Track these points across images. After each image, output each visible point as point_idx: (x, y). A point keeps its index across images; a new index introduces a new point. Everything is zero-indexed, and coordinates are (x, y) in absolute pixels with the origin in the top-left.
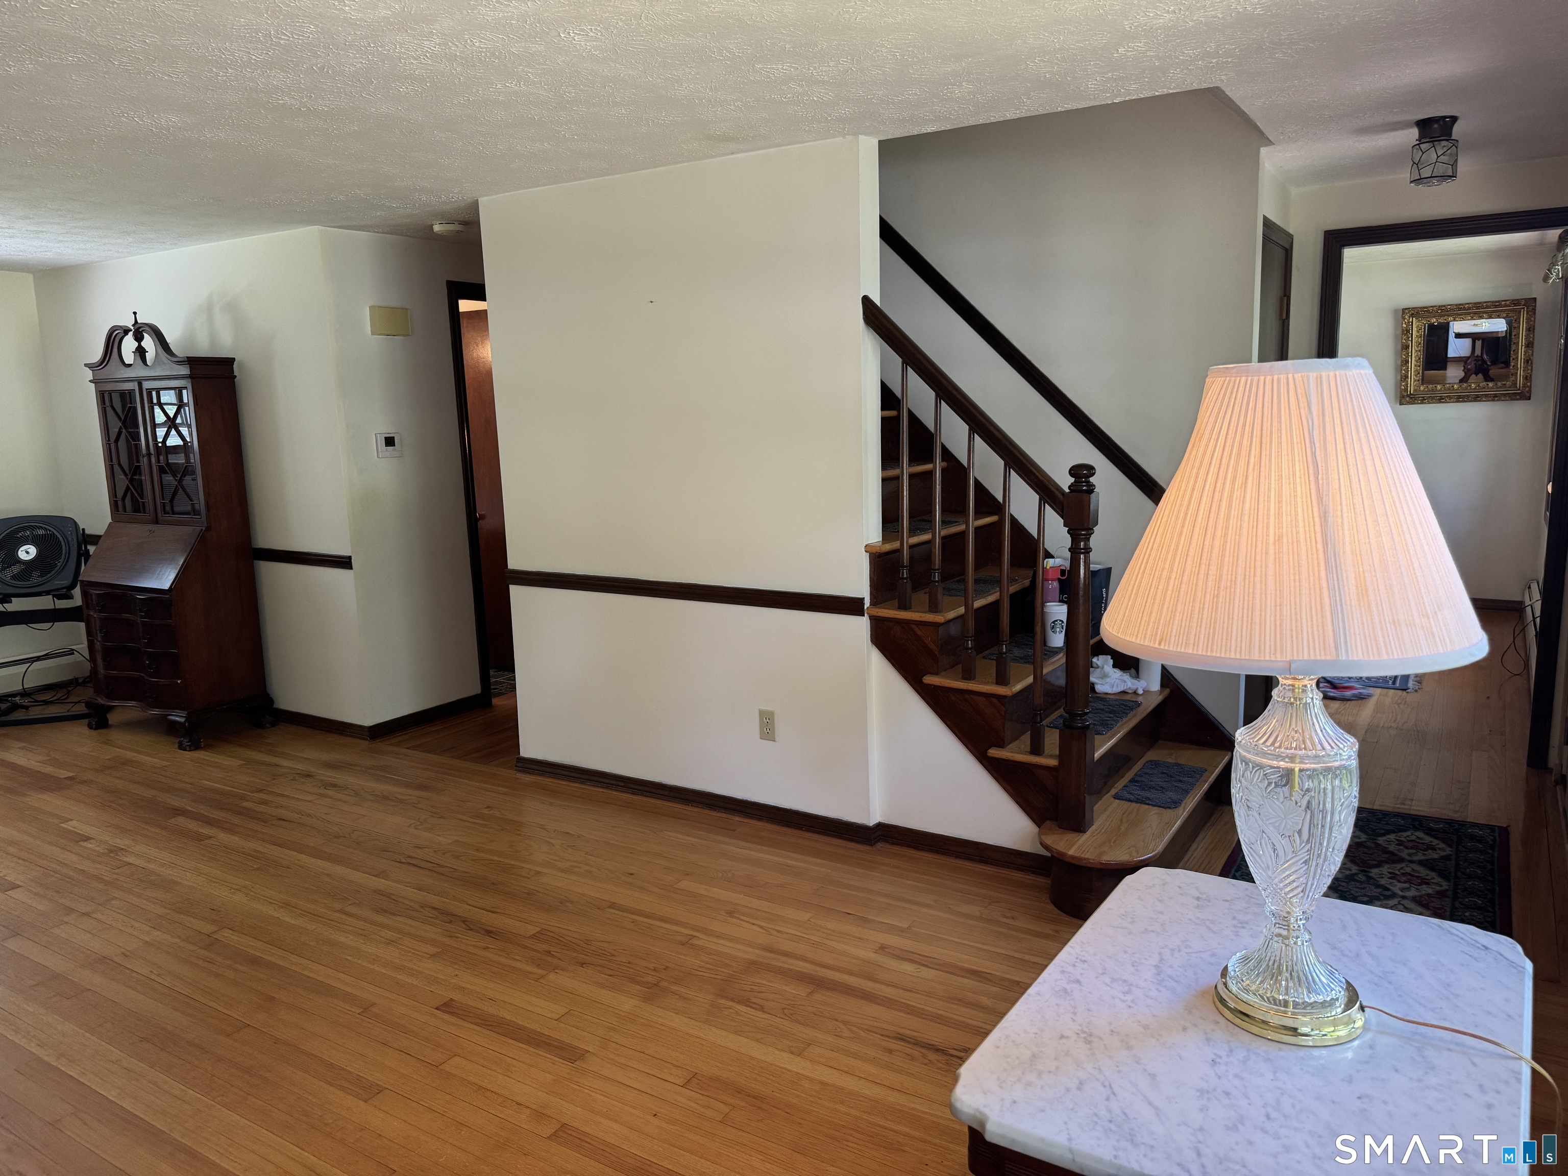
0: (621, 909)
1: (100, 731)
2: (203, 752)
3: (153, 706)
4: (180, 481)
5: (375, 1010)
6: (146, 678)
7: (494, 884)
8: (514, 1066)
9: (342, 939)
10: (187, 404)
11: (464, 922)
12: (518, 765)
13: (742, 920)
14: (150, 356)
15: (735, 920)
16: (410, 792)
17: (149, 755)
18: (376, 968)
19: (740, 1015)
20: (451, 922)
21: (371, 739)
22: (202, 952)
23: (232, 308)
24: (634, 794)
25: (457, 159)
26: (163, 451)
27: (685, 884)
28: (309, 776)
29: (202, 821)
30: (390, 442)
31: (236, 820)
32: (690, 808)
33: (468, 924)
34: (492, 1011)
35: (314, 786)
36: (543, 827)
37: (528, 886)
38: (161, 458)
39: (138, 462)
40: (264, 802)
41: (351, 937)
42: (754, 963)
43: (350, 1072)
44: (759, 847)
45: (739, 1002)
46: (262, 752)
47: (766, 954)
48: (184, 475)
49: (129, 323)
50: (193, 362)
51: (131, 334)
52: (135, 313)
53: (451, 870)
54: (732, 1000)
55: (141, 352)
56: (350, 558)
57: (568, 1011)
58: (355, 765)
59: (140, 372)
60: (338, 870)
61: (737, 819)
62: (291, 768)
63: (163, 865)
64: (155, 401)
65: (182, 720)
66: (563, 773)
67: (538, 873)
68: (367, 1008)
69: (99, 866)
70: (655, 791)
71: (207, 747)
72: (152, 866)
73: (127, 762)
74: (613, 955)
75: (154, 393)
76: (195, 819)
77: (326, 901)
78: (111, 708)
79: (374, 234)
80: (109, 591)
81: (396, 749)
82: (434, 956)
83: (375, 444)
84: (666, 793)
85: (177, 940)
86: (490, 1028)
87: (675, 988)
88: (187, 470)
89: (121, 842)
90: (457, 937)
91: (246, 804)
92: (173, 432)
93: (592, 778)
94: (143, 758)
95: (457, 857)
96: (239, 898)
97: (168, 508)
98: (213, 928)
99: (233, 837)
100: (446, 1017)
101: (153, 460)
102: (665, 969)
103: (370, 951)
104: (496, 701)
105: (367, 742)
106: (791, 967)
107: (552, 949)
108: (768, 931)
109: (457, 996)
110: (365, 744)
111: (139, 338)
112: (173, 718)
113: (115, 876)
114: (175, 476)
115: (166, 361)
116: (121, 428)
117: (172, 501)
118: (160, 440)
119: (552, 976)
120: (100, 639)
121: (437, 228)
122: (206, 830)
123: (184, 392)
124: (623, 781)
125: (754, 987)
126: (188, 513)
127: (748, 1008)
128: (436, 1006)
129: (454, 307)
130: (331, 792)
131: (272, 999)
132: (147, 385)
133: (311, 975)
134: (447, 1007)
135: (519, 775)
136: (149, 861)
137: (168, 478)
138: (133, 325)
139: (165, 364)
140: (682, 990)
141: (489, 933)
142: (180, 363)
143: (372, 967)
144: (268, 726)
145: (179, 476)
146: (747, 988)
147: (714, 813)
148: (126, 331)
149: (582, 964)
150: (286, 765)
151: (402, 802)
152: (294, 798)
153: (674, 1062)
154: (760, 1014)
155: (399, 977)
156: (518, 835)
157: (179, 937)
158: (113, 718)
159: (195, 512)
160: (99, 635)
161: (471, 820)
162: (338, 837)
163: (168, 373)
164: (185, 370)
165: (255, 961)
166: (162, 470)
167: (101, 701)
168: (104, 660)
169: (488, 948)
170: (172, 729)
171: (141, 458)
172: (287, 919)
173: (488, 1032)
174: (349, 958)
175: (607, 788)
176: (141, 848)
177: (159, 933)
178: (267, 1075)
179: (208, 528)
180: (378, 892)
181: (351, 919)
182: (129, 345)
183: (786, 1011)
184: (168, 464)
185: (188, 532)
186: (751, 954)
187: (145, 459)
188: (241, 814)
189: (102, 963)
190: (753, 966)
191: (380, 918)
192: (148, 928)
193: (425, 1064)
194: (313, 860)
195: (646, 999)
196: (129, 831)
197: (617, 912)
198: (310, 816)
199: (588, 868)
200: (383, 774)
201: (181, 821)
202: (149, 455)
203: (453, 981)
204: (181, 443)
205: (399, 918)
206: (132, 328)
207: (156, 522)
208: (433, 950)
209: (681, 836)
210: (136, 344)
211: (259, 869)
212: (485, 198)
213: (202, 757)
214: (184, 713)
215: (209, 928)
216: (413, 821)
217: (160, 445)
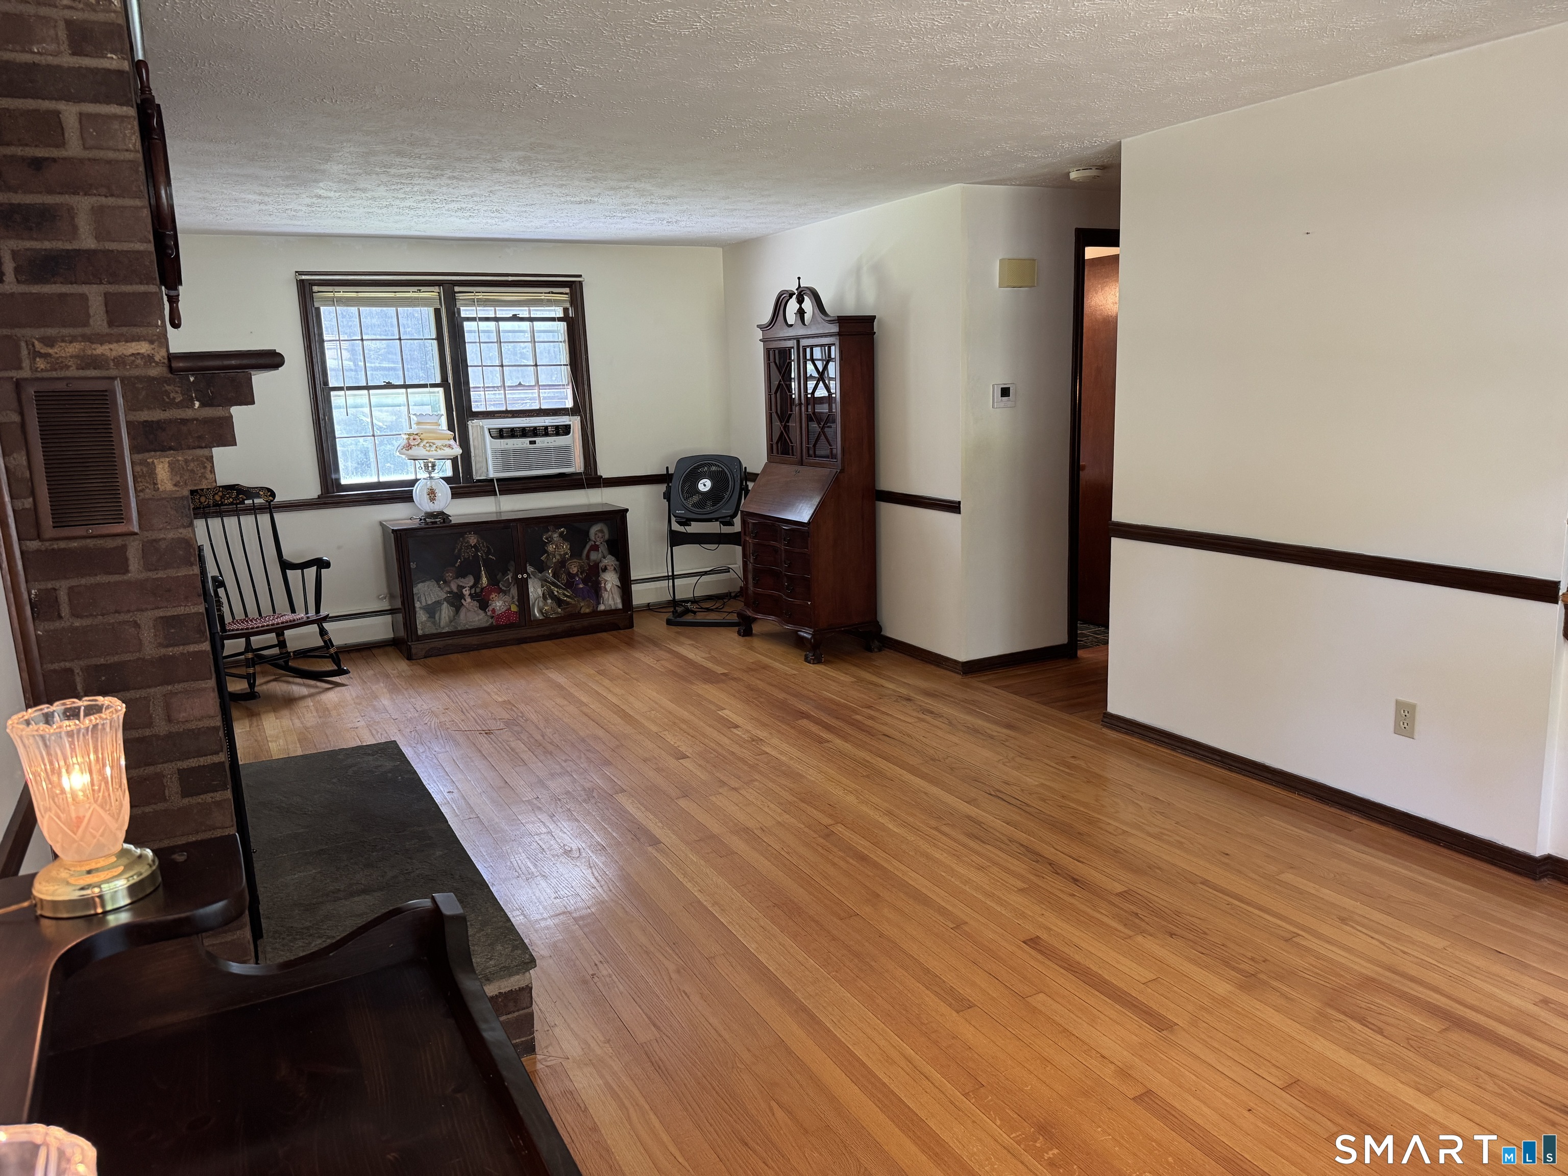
0: (1215, 888)
1: (746, 638)
2: (823, 666)
3: (788, 622)
4: (823, 428)
5: (966, 928)
6: (784, 597)
7: (1079, 833)
8: (1099, 1018)
9: (937, 855)
10: (834, 360)
11: (1050, 864)
12: (1105, 720)
13: (1357, 930)
14: (808, 317)
15: (1348, 928)
16: (999, 729)
17: (783, 664)
18: (968, 890)
19: (1355, 1033)
20: (1037, 862)
21: (964, 673)
22: (822, 840)
23: (877, 269)
24: (1230, 770)
25: (1109, 101)
26: (812, 402)
27: (1288, 877)
28: (909, 699)
29: (823, 727)
30: (1005, 392)
31: (848, 729)
32: (1296, 796)
33: (1056, 869)
34: (1077, 958)
35: (914, 710)
36: (1130, 787)
37: (1115, 844)
38: (810, 407)
39: (791, 411)
40: (872, 718)
41: (945, 855)
42: (1373, 980)
43: (944, 982)
44: (1381, 854)
45: (1352, 1018)
46: (870, 672)
47: (1388, 974)
48: (826, 423)
49: (794, 288)
50: (842, 321)
51: (795, 296)
52: (799, 278)
53: (1038, 811)
54: (1345, 1013)
55: (801, 313)
56: (959, 503)
57: (1155, 977)
58: (949, 696)
59: (800, 331)
60: (934, 790)
61: (1354, 818)
62: (894, 691)
63: (791, 759)
64: (808, 357)
65: (809, 636)
66: (1152, 735)
67: (1124, 832)
68: (959, 925)
69: (744, 751)
70: (1256, 771)
71: (826, 663)
72: (783, 758)
73: (766, 667)
74: (1205, 933)
75: (808, 350)
76: (817, 724)
77: (924, 818)
78: (755, 619)
79: (1012, 187)
80: (762, 520)
81: (986, 687)
82: (1021, 890)
83: (991, 393)
84: (1269, 776)
85: (803, 826)
86: (1077, 975)
87: (1275, 984)
88: (829, 419)
89: (761, 733)
90: (1043, 878)
91: (858, 717)
92: (821, 384)
93: (1184, 746)
94: (777, 665)
95: (1044, 800)
96: (851, 799)
97: (811, 452)
98: (830, 821)
99: (847, 744)
100: (1033, 952)
101: (803, 409)
102: (1264, 961)
103: (962, 872)
104: (1080, 653)
105: (960, 677)
106: (1420, 995)
107: (1139, 911)
108: (1390, 949)
109: (1044, 936)
110: (958, 677)
111: (800, 301)
112: (802, 634)
113: (756, 762)
114: (819, 423)
115: (819, 319)
116: (780, 381)
117: (814, 446)
118: (810, 391)
119: (1139, 939)
120: (752, 561)
121: (1073, 175)
122: (825, 735)
123: (833, 348)
124: (1219, 755)
125: (1373, 1007)
126: (827, 457)
127: (1365, 1028)
128: (1023, 939)
129: (1080, 255)
130: (928, 718)
131: (878, 895)
132: (804, 342)
133: (911, 882)
134: (1033, 942)
135: (1105, 730)
136: (782, 753)
137: (814, 425)
138: (797, 289)
139: (819, 323)
140: (1284, 988)
141: (1075, 881)
142: (831, 322)
143: (964, 887)
144: (876, 650)
145: (822, 424)
146: (1363, 1005)
147: (1327, 808)
148: (791, 295)
149: (1172, 935)
150: (890, 687)
151: (992, 737)
152: (897, 718)
153: (1274, 1062)
154: (1379, 1037)
155: (988, 902)
156: (1104, 790)
157: (804, 824)
158: (756, 628)
159: (832, 456)
160: (752, 557)
161: (1057, 766)
162: (934, 760)
163: (821, 331)
164: (835, 329)
165: (863, 858)
166: (810, 419)
167: (749, 613)
168: (754, 579)
169: (1075, 895)
170: (799, 643)
171: (794, 407)
172: (890, 826)
173: (1074, 978)
174: (943, 874)
175: (1200, 759)
176: (775, 741)
177: (788, 816)
178: (873, 963)
179: (842, 471)
180: (969, 817)
181: (944, 837)
182: (792, 306)
183: (1410, 1041)
184: (814, 413)
185: (826, 473)
186: (1369, 970)
187: (797, 408)
188: (852, 724)
189: (744, 832)
190: (1368, 983)
191: (972, 844)
192: (779, 811)
193: (1012, 992)
194: (913, 778)
195: (1241, 987)
196: (767, 725)
197: (1210, 890)
198: (909, 736)
199: (1178, 838)
200: (974, 708)
201: (804, 722)
202: (800, 404)
203: (1041, 920)
204: (826, 394)
205: (988, 847)
206: (796, 292)
207: (801, 463)
208: (1020, 884)
209: (1289, 827)
210: (798, 306)
211: (868, 776)
212: (1129, 139)
213: (823, 671)
214: (811, 631)
215: (827, 821)
216: (1001, 758)
217: (809, 396)
